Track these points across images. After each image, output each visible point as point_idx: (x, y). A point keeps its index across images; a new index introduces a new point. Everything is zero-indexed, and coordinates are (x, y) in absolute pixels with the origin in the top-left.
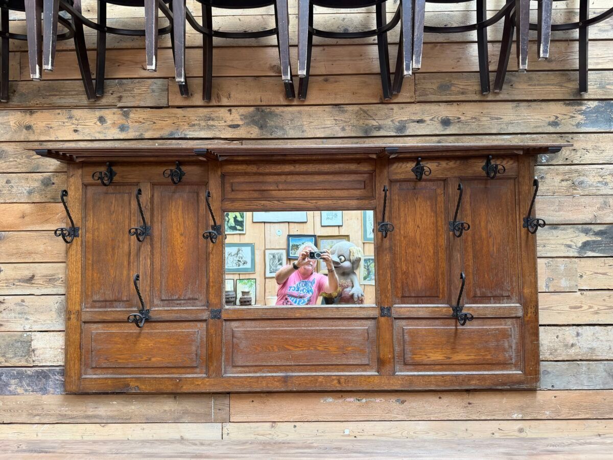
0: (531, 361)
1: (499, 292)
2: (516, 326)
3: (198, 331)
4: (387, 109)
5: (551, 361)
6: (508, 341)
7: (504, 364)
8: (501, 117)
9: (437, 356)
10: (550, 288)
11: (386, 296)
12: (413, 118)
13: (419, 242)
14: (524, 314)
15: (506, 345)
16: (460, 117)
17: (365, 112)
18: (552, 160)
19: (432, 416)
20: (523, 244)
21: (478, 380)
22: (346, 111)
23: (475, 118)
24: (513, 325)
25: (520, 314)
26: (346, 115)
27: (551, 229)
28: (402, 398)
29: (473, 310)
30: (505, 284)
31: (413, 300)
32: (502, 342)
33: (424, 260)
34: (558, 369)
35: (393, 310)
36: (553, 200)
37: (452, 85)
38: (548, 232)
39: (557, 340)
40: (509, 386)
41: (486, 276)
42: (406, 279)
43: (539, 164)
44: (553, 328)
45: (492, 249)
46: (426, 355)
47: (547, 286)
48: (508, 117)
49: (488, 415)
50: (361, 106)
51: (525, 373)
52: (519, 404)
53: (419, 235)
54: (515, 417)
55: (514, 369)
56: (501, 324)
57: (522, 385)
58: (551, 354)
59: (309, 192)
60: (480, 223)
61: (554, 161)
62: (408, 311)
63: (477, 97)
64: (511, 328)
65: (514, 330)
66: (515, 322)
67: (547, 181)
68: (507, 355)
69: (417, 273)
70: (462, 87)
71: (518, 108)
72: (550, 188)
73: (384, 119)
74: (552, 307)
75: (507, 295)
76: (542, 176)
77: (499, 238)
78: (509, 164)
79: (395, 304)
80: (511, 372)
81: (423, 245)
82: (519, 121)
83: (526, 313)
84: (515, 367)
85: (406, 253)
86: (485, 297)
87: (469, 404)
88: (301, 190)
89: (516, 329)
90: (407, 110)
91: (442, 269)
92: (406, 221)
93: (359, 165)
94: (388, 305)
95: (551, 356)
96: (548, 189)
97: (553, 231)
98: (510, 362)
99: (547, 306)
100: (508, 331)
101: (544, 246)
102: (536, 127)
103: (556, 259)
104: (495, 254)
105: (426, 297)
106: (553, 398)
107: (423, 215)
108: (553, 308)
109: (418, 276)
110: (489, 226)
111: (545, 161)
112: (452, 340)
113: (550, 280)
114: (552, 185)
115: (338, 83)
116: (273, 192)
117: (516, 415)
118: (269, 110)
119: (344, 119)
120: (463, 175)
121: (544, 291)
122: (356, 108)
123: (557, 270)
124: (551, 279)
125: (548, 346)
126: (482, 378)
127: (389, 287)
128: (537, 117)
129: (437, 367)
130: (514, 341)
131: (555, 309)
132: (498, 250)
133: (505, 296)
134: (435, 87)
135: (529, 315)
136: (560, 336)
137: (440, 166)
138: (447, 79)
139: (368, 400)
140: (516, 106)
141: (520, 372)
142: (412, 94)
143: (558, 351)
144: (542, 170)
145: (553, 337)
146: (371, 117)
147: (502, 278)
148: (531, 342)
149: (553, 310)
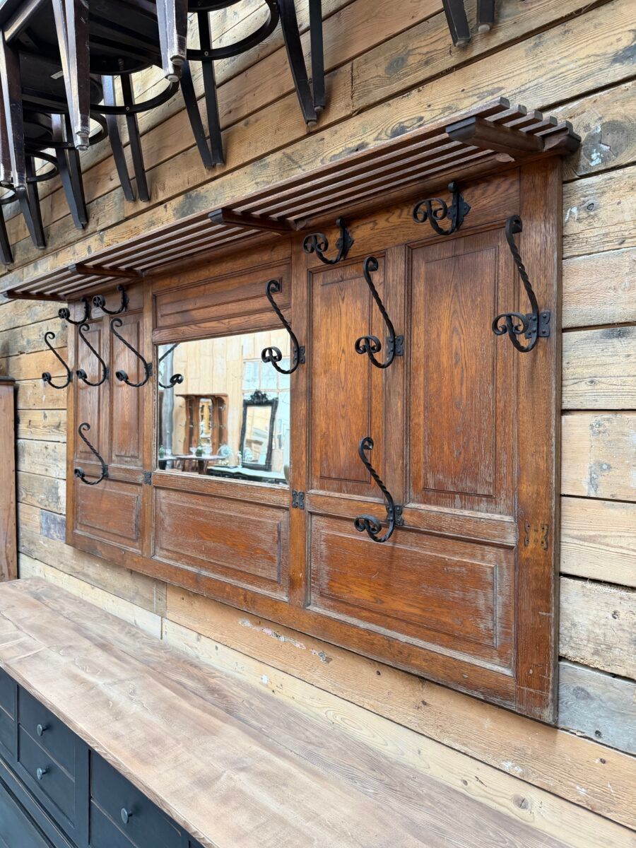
0: (532, 656)
1: (469, 484)
2: (504, 565)
3: (137, 497)
4: (317, 141)
5: (596, 669)
6: (485, 595)
7: (476, 644)
8: (501, 85)
9: (362, 594)
10: (600, 488)
11: (299, 474)
12: (350, 145)
13: (343, 380)
14: (519, 541)
15: (481, 602)
16: (422, 115)
17: (289, 157)
18: (617, 155)
19: (367, 701)
20: (523, 380)
21: (426, 660)
22: (267, 165)
23: (449, 108)
24: (499, 562)
25: (511, 540)
26: (269, 171)
27: (609, 336)
28: (329, 653)
29: (420, 516)
30: (482, 467)
31: (335, 484)
32: (473, 595)
33: (350, 414)
34: (615, 696)
35: (307, 501)
36: (615, 261)
37: (409, 53)
38: (601, 346)
39: (612, 621)
40: (483, 693)
41: (446, 448)
42: (326, 446)
43: (583, 173)
44: (607, 589)
45: (457, 391)
46: (347, 587)
47: (593, 482)
48: (516, 78)
49: (456, 740)
50: (283, 151)
51: (517, 678)
52: (517, 744)
53: (344, 368)
54: (507, 766)
55: (497, 660)
56: (473, 556)
57: (508, 702)
58: (596, 653)
59: (224, 307)
60: (438, 335)
61: (623, 155)
62: (325, 503)
63: (452, 61)
64: (492, 568)
65: (502, 576)
66: (503, 556)
67: (602, 214)
68: (482, 626)
69: (339, 436)
70: (425, 50)
71: (541, 48)
72: (613, 229)
73: (312, 162)
74: (605, 537)
75: (486, 493)
76: (590, 202)
77: (474, 367)
78: (500, 190)
79: (312, 489)
80: (489, 666)
81: (349, 386)
82: (541, 80)
83: (523, 540)
84: (500, 657)
85: (327, 399)
86: (443, 491)
87: (424, 703)
88: (216, 305)
89: (506, 572)
90: (342, 132)
91: (377, 430)
92: (327, 343)
93: (273, 253)
94: (301, 489)
95: (596, 658)
96: (606, 235)
97: (615, 340)
98: (487, 642)
99: (592, 533)
100: (484, 572)
101: (592, 382)
102: (578, 81)
103: (619, 415)
104: (464, 402)
105: (350, 480)
106: (597, 761)
107: (350, 328)
108: (607, 540)
109: (341, 443)
110: (455, 341)
111: (598, 161)
112: (386, 569)
113: (602, 467)
114: (615, 221)
115: (259, 122)
116: (194, 312)
117: (510, 764)
118: (195, 193)
119: (265, 179)
120: (413, 238)
121: (585, 494)
122: (278, 155)
123: (621, 445)
124: (605, 467)
125: (588, 630)
126: (432, 658)
127: (304, 459)
128: (582, 54)
129: (365, 614)
130: (500, 599)
131: (612, 543)
132: (471, 392)
133: (485, 496)
134: (381, 71)
135: (531, 546)
136: (622, 615)
137: (376, 227)
138: (401, 45)
139: (287, 640)
140: (536, 45)
141: (508, 672)
142: (348, 100)
143: (616, 652)
144: (590, 186)
145: (602, 614)
146: (296, 163)
147: (475, 455)
148: (533, 609)
149: (607, 545)
